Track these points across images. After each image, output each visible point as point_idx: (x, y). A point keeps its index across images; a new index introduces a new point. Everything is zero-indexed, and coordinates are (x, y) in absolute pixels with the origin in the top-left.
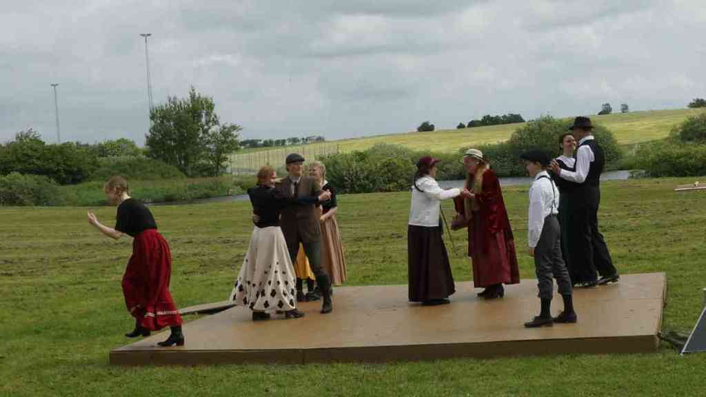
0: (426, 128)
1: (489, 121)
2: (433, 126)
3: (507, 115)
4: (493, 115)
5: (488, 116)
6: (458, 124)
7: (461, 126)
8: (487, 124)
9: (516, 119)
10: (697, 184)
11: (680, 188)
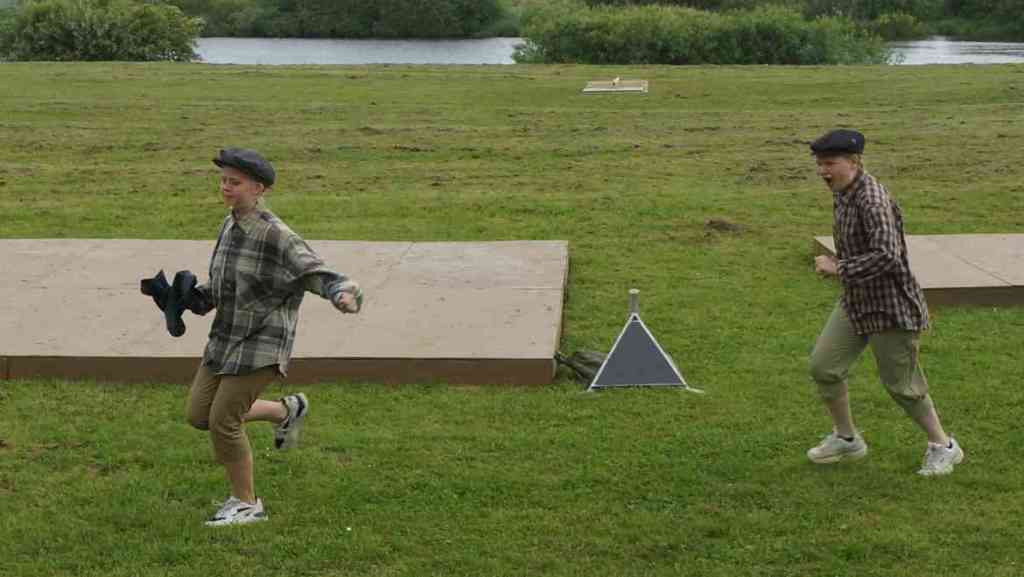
10: (617, 80)
11: (591, 87)
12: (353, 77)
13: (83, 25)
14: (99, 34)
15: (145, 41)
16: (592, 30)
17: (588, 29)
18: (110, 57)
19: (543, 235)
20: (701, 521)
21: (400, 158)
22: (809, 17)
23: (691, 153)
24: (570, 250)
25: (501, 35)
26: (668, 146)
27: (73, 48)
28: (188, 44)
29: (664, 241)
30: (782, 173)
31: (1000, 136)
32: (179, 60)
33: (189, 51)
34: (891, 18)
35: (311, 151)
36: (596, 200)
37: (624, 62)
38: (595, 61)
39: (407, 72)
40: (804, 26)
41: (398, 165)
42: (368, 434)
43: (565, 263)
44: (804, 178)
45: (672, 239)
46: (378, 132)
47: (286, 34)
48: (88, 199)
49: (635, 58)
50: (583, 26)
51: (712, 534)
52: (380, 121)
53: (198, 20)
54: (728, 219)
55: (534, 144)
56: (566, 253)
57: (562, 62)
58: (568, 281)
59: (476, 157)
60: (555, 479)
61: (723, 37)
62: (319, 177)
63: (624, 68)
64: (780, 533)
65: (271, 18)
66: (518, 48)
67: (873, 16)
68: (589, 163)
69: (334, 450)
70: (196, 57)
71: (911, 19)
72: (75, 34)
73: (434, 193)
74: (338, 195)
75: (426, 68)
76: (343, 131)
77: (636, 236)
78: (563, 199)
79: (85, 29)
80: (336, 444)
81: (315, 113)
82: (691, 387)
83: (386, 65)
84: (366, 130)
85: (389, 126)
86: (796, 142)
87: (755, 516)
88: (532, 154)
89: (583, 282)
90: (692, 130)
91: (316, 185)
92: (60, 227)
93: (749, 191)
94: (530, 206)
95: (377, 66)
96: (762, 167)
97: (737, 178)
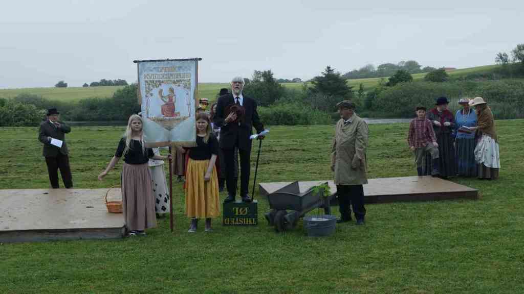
0: (62, 85)
1: (104, 83)
2: (66, 84)
3: (117, 80)
4: (107, 79)
5: (104, 80)
6: (83, 84)
7: (86, 85)
8: (103, 85)
9: (122, 83)
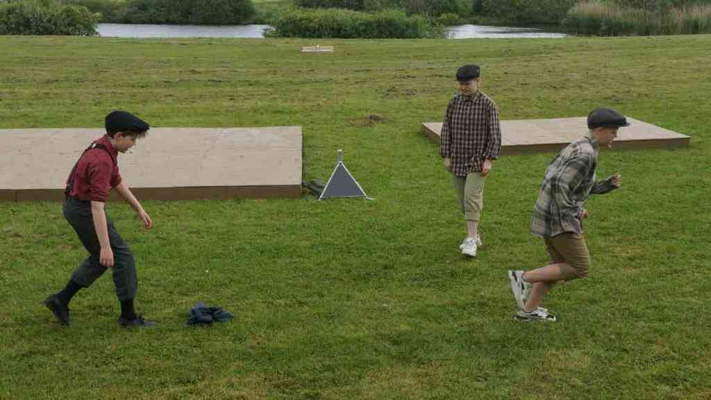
10: (318, 46)
11: (305, 49)
12: (183, 44)
13: (36, 16)
14: (45, 21)
15: (69, 25)
16: (302, 20)
17: (301, 20)
18: (51, 34)
19: (289, 124)
20: (380, 261)
21: (212, 86)
22: (409, 15)
23: (357, 82)
24: (303, 131)
25: (255, 23)
26: (345, 79)
27: (30, 28)
28: (93, 27)
29: (349, 126)
30: (403, 92)
31: (506, 73)
32: (87, 35)
33: (94, 31)
34: (447, 16)
35: (166, 82)
36: (313, 106)
37: (319, 37)
38: (304, 36)
39: (210, 42)
40: (407, 19)
41: (211, 89)
42: (212, 225)
43: (301, 137)
44: (414, 94)
45: (352, 125)
46: (200, 73)
47: (143, 22)
48: (48, 107)
49: (325, 35)
50: (298, 18)
51: (386, 267)
52: (199, 67)
53: (98, 14)
54: (378, 115)
55: (279, 78)
56: (301, 132)
57: (289, 37)
58: (303, 147)
59: (250, 85)
60: (308, 243)
61: (368, 24)
62: (170, 95)
63: (320, 40)
64: (418, 266)
65: (135, 13)
66: (266, 30)
67: (438, 15)
68: (308, 88)
69: (194, 233)
70: (97, 33)
71: (457, 17)
72: (31, 20)
73: (231, 103)
74: (181, 105)
75: (220, 40)
76: (181, 72)
77: (334, 124)
78: (298, 106)
79: (36, 18)
80: (195, 230)
81: (166, 63)
82: (369, 197)
83: (199, 38)
84: (193, 71)
85: (204, 69)
86: (409, 76)
87: (405, 258)
88: (279, 84)
89: (310, 147)
90: (358, 71)
91: (169, 100)
92: (34, 122)
93: (388, 101)
94: (281, 109)
95: (195, 39)
96: (393, 89)
97: (381, 95)
